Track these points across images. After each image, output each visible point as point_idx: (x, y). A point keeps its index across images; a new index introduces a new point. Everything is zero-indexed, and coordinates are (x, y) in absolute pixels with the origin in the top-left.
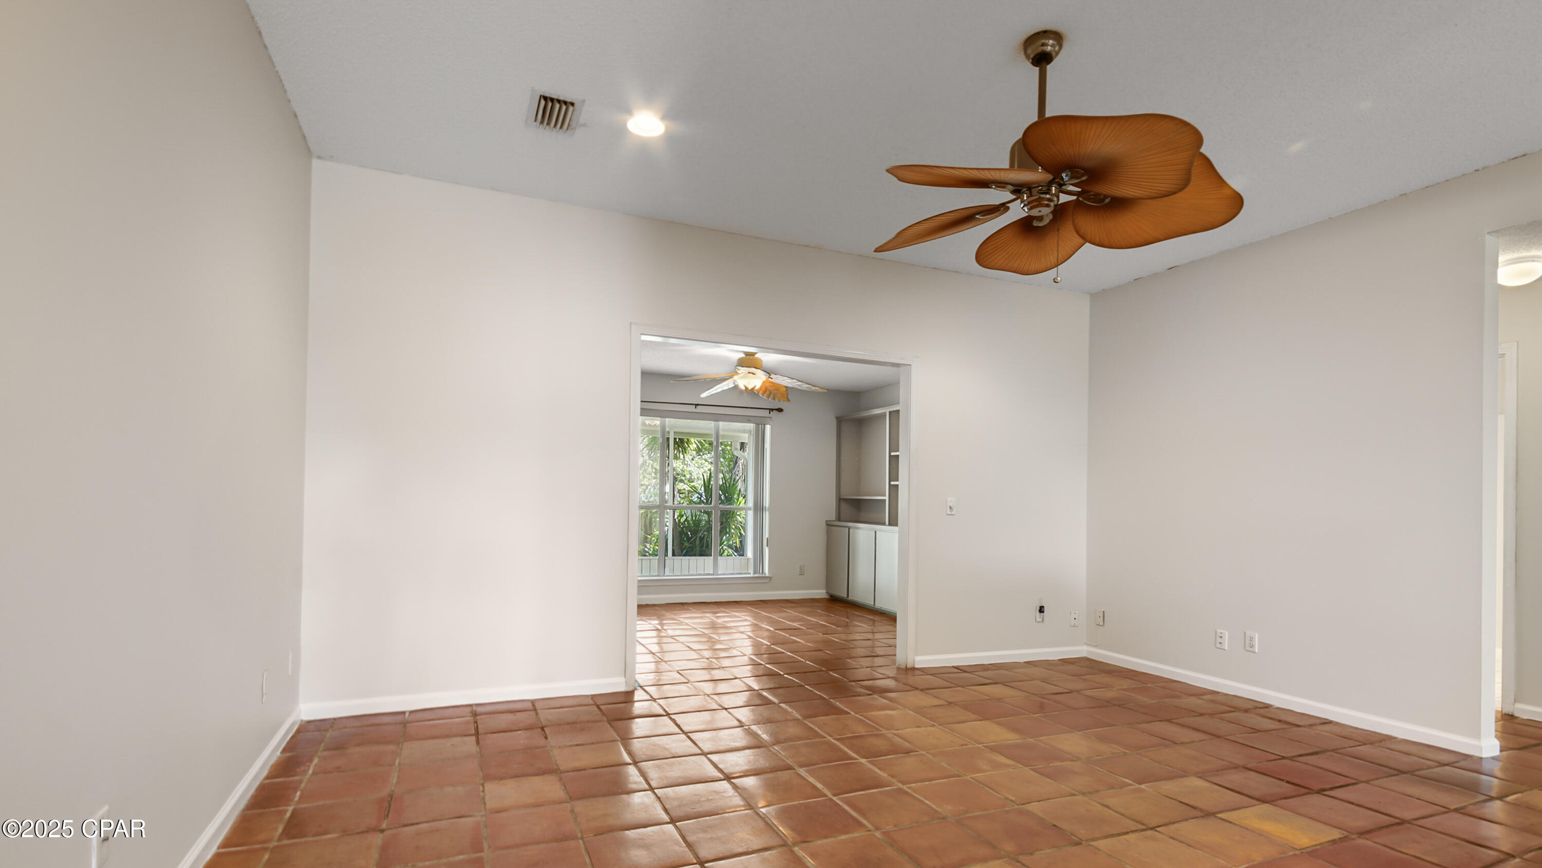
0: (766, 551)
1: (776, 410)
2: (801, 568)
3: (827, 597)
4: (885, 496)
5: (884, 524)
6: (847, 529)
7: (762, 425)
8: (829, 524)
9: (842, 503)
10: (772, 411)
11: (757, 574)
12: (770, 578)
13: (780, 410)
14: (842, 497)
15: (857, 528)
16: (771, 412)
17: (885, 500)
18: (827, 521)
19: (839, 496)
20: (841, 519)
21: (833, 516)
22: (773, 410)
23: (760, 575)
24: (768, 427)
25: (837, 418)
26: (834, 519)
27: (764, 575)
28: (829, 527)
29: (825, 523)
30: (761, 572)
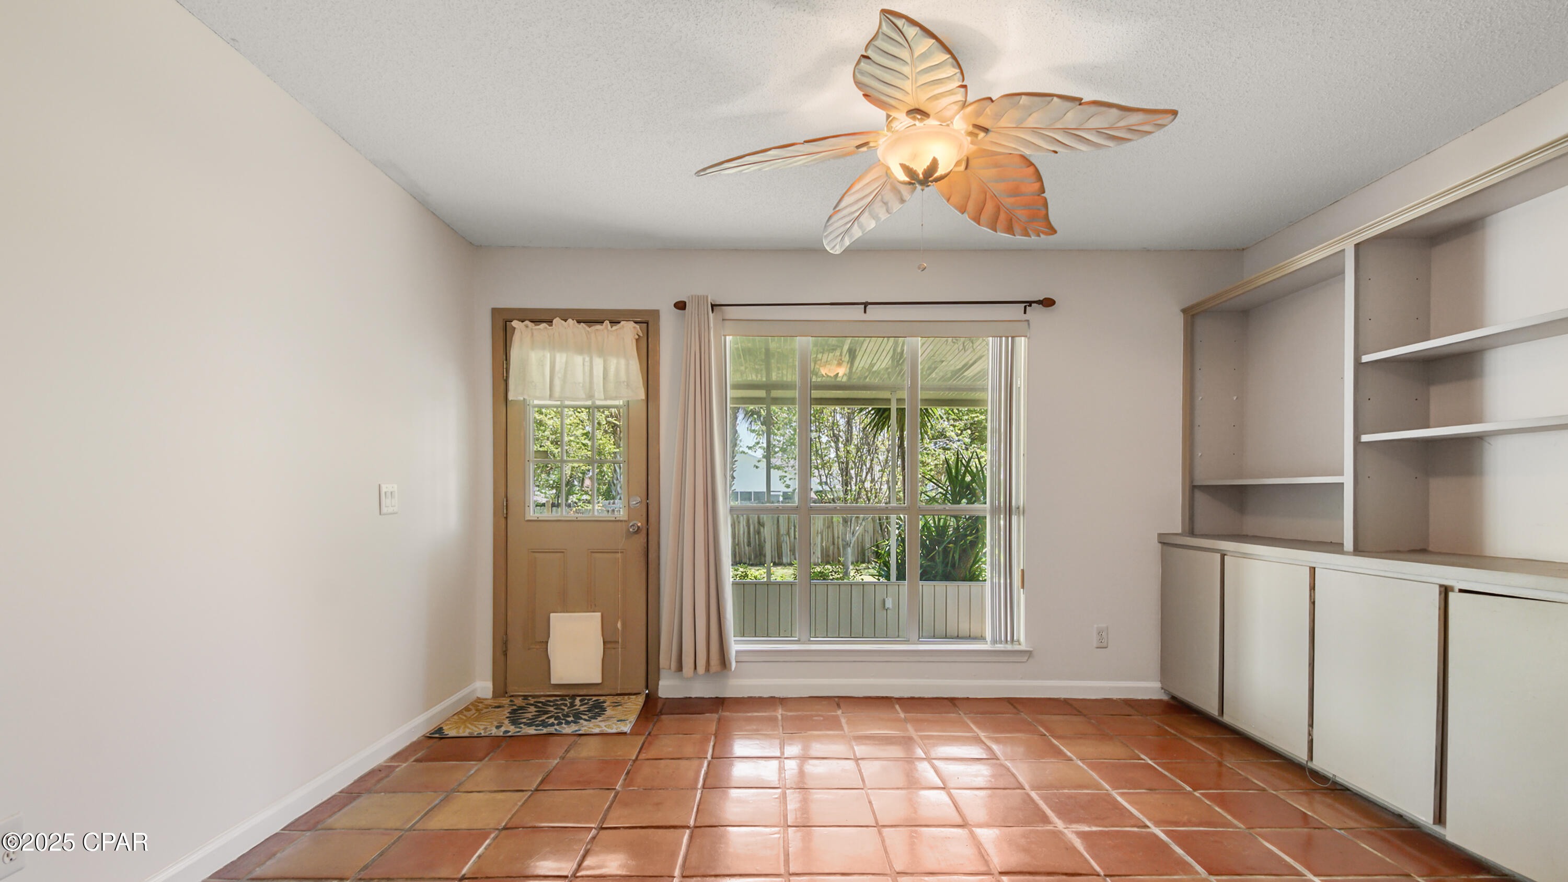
0: (1021, 597)
1: (1039, 302)
2: (1100, 633)
3: (1165, 697)
4: (1341, 474)
5: (1335, 547)
6: (1218, 556)
7: (1007, 337)
8: (1165, 542)
9: (1198, 495)
10: (1030, 306)
11: (1001, 642)
12: (1029, 654)
13: (1048, 303)
14: (1196, 483)
15: (1245, 556)
16: (1028, 308)
17: (1341, 485)
18: (1160, 535)
19: (1192, 480)
20: (1197, 531)
21: (1175, 524)
22: (1030, 303)
23: (1009, 647)
24: (1022, 342)
25: (1184, 311)
26: (1180, 531)
27: (1016, 647)
28: (1165, 547)
29: (1156, 540)
30: (1009, 639)
